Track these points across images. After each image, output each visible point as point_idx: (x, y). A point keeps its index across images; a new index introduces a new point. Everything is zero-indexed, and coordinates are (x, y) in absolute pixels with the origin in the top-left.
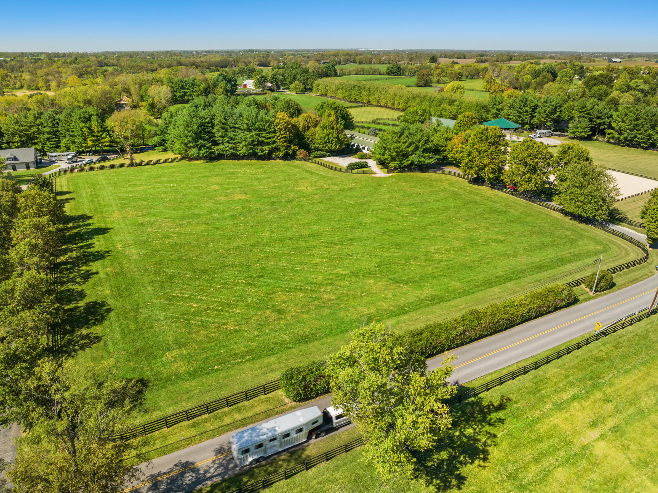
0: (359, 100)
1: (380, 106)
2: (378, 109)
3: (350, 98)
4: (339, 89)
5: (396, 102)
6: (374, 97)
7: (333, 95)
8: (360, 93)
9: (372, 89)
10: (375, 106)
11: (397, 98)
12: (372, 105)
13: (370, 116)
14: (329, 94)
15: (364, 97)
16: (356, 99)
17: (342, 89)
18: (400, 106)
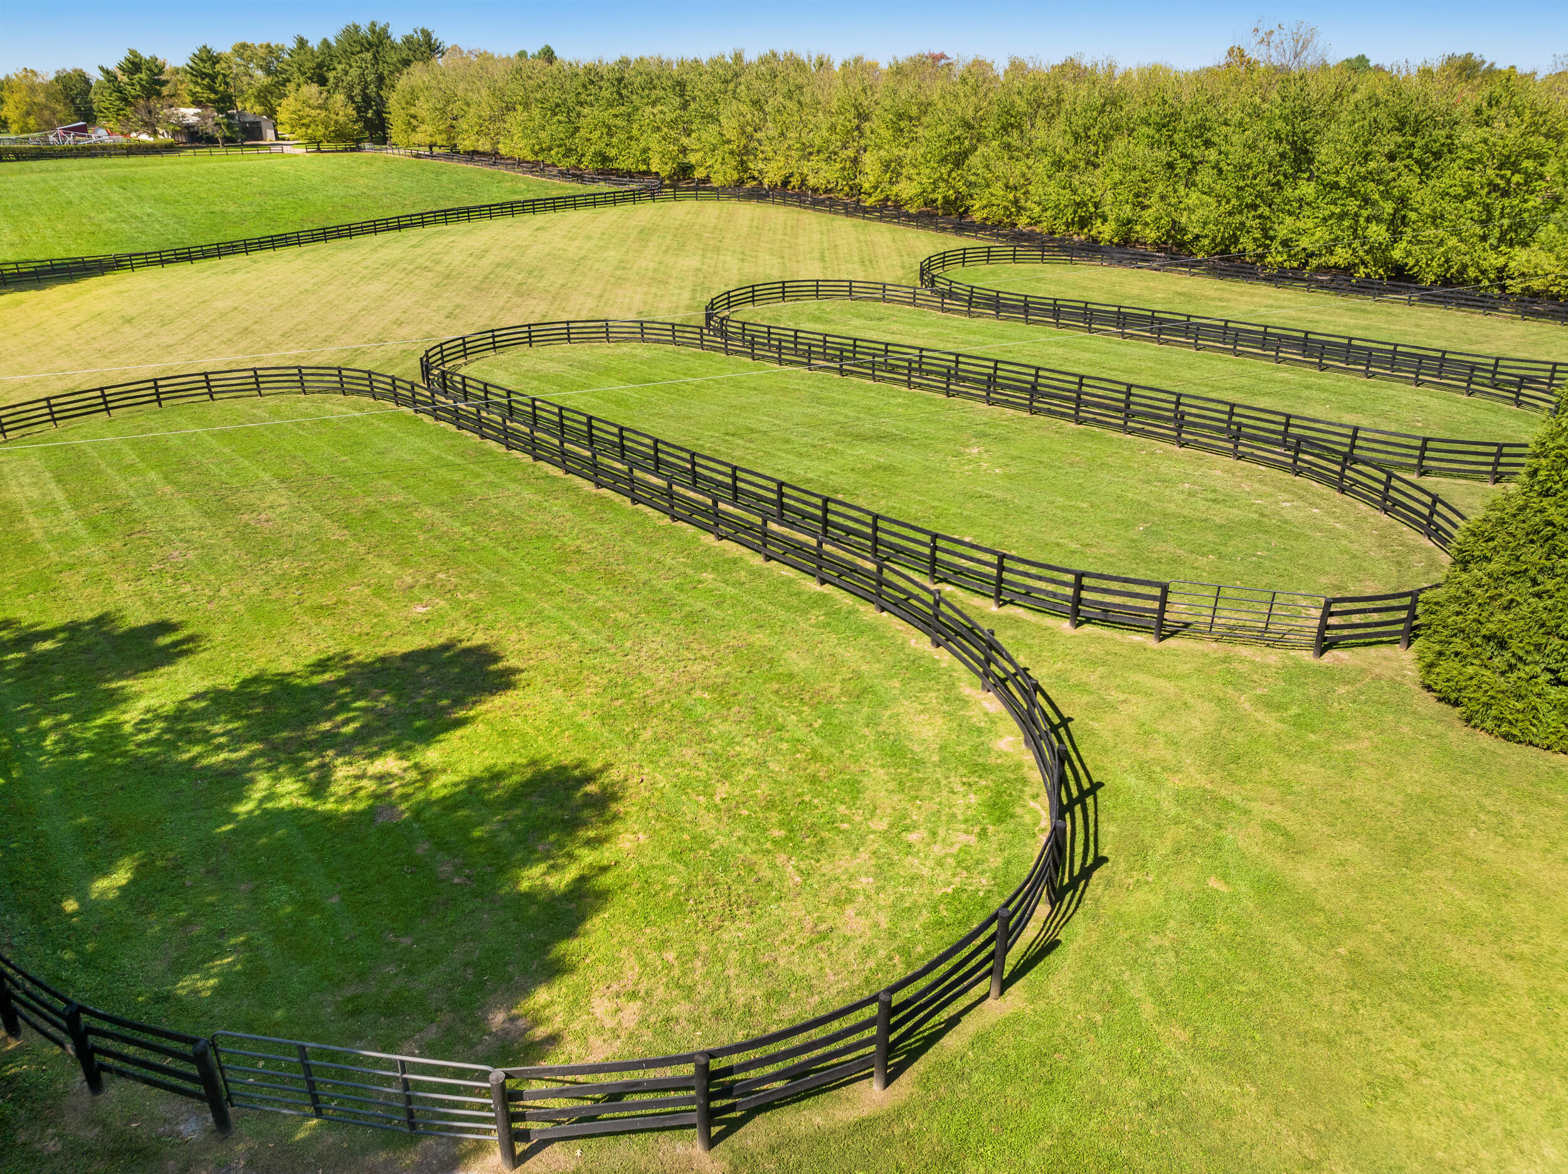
0: (623, 164)
1: (759, 194)
2: (747, 212)
3: (568, 152)
4: (510, 108)
5: (870, 162)
6: (709, 135)
7: (484, 145)
8: (629, 117)
9: (698, 88)
10: (719, 193)
11: (878, 127)
12: (702, 188)
13: (690, 261)
14: (466, 143)
15: (653, 142)
16: (605, 159)
17: (527, 106)
18: (906, 189)
